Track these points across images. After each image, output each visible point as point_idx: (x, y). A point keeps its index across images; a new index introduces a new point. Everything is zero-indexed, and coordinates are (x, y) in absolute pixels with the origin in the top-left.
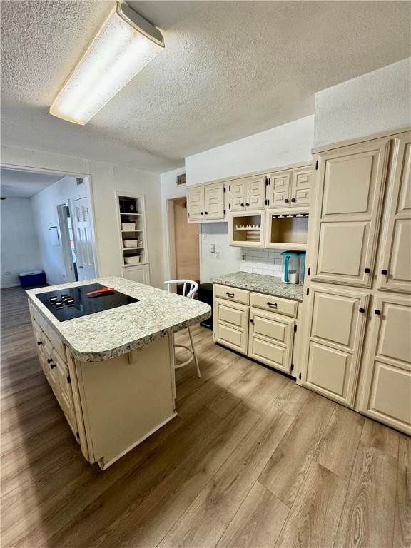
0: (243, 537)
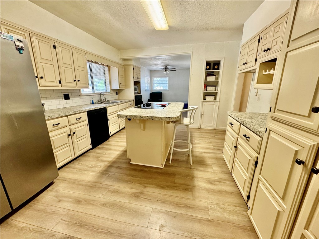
0: (127, 210)
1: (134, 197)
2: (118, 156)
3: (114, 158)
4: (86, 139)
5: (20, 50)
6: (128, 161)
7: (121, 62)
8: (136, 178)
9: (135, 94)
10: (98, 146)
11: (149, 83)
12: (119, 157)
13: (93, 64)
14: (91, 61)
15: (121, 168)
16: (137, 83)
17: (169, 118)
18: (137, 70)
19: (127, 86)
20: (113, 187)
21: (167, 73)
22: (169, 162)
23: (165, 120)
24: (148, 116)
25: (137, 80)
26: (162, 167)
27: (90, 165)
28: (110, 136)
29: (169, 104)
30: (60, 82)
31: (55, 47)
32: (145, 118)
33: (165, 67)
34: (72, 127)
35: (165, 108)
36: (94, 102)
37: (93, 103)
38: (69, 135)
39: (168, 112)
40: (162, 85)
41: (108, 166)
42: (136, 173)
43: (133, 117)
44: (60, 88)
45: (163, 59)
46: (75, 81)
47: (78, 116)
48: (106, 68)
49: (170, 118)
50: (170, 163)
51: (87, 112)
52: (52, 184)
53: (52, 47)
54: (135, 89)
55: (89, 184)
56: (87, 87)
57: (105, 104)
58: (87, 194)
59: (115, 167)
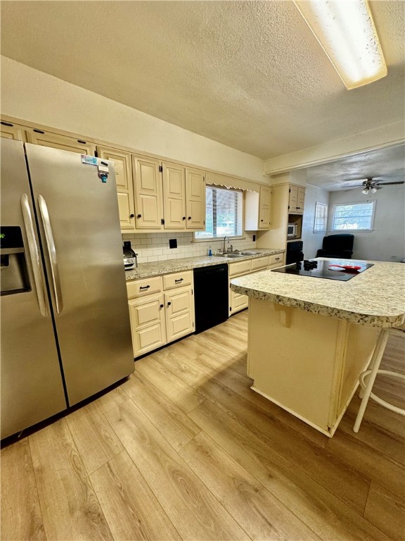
0: (213, 524)
1: (237, 493)
2: (233, 361)
3: (224, 364)
4: (187, 315)
5: (103, 176)
6: (248, 381)
7: (265, 181)
8: (254, 436)
9: (288, 238)
10: (206, 331)
11: (324, 217)
12: (234, 364)
13: (219, 190)
14: (213, 185)
15: (232, 393)
16: (295, 219)
17: (361, 315)
18: (299, 193)
19: (273, 223)
20: (203, 436)
21: (370, 193)
22: (354, 425)
23: (348, 319)
24: (295, 300)
25: (296, 212)
26: (328, 435)
27: (183, 366)
28: (230, 315)
29: (370, 266)
30: (163, 222)
31: (161, 169)
32: (288, 303)
33: (367, 180)
34: (167, 293)
35: (355, 280)
36: (212, 253)
37: (210, 255)
38: (162, 306)
39: (363, 293)
40: (356, 219)
41: (209, 377)
42: (259, 423)
43: (261, 295)
44: (162, 231)
45: (364, 161)
46: (184, 218)
47: (178, 276)
48: (240, 195)
49: (367, 316)
50: (356, 429)
51: (195, 269)
52: (125, 380)
53: (157, 170)
54: (290, 231)
55: (168, 405)
56: (202, 229)
57: (229, 257)
58: (158, 426)
59: (220, 386)
